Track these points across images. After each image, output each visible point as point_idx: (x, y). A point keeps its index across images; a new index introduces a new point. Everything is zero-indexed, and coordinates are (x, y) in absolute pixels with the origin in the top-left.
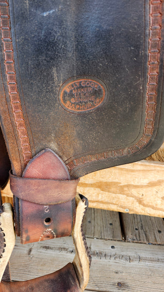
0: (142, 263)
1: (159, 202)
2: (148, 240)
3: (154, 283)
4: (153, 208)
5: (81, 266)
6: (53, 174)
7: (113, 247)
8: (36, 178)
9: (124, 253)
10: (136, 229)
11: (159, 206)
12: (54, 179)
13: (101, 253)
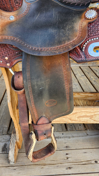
0: (74, 138)
1: (77, 119)
2: (76, 129)
3: (79, 144)
4: (75, 121)
5: (54, 144)
6: (45, 122)
7: (63, 134)
8: (40, 124)
9: (67, 136)
10: (71, 125)
11: (77, 120)
12: (45, 124)
13: (59, 137)
